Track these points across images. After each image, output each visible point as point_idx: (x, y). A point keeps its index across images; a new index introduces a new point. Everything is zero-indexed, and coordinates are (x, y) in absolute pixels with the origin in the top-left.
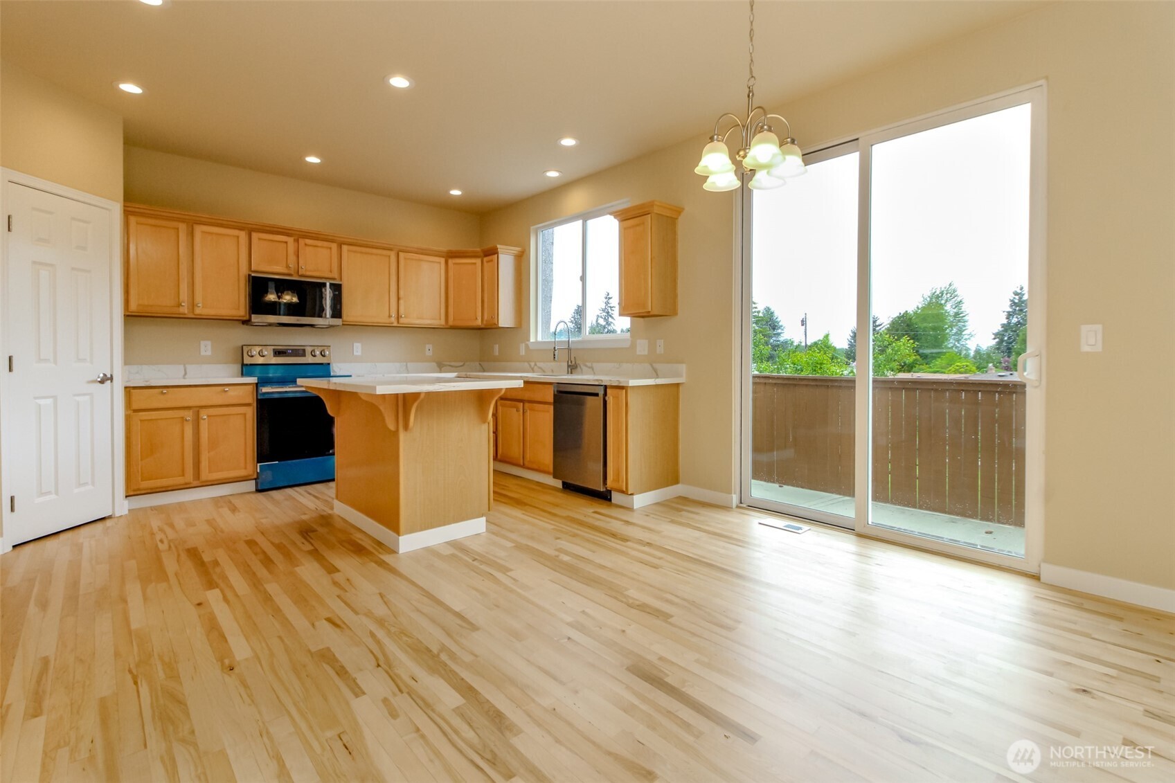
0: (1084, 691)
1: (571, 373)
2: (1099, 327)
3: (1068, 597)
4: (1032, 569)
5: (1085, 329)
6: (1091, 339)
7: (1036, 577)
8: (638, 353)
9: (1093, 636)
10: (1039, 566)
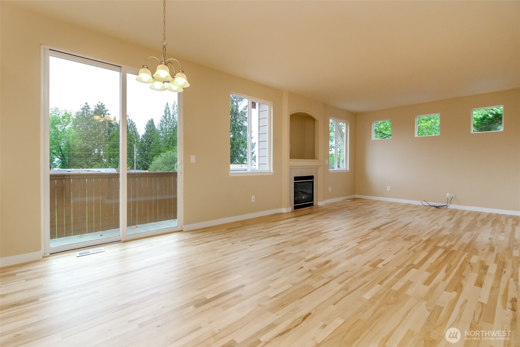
2: (194, 156)
4: (180, 229)
6: (193, 159)
7: (181, 231)
9: (212, 236)
10: (182, 227)
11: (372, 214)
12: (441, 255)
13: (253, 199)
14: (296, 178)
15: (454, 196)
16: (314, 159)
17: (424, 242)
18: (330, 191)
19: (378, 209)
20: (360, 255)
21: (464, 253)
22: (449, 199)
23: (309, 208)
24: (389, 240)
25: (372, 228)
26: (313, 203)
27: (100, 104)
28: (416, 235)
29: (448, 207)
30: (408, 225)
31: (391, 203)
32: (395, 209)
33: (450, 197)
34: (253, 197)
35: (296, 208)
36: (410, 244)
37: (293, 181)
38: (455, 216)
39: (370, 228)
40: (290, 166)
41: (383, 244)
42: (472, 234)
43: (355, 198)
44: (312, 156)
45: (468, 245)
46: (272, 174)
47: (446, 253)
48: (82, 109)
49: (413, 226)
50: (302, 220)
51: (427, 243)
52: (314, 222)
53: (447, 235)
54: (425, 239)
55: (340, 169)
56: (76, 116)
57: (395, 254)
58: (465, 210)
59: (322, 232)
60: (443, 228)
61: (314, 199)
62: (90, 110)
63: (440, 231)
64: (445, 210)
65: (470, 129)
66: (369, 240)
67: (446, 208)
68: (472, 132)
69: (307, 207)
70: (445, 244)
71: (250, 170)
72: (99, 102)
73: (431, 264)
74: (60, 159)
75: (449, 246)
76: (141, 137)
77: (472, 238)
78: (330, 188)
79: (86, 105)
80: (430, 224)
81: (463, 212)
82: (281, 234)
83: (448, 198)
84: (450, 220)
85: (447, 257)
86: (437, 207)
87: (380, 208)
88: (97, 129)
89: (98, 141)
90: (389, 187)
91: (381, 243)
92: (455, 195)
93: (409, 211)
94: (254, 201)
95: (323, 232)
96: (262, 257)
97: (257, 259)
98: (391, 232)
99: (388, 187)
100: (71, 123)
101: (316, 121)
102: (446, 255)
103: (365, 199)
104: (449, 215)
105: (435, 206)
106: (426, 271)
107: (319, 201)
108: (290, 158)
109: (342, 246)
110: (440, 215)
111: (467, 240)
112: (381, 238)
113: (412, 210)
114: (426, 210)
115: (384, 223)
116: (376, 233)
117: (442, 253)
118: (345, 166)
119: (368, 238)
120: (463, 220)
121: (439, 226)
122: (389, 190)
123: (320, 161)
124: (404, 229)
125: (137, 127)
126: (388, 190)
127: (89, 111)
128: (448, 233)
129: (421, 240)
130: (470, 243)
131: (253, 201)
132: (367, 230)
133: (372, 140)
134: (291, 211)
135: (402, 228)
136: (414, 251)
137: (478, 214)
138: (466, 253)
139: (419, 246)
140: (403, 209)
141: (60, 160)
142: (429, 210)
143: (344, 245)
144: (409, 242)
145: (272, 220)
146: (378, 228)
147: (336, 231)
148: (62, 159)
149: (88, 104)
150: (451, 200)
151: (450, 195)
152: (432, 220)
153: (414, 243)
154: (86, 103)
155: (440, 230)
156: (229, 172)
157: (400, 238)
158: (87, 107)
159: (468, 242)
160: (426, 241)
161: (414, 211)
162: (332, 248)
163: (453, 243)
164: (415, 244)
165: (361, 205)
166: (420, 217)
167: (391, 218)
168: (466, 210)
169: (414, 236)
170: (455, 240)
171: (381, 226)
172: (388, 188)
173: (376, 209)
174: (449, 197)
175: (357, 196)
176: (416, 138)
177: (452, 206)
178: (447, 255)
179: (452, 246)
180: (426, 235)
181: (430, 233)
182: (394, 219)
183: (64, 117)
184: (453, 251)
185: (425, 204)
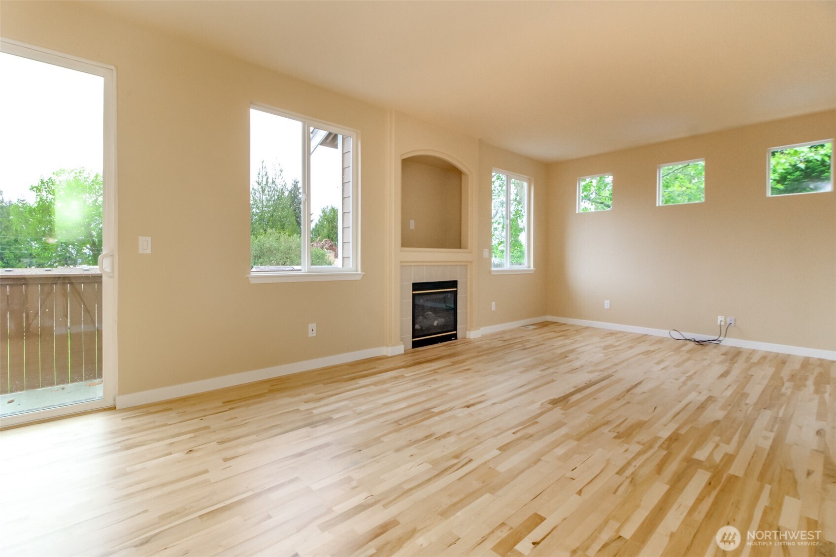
0: (191, 451)
2: (149, 239)
3: (141, 410)
4: (109, 404)
5: (141, 239)
6: (145, 245)
7: (113, 408)
9: (169, 424)
10: (114, 400)
11: (567, 359)
12: (700, 494)
13: (312, 330)
14: (416, 286)
15: (733, 322)
16: (460, 248)
17: (661, 447)
18: (493, 308)
19: (581, 347)
21: (761, 488)
22: (722, 327)
23: (445, 345)
25: (552, 398)
26: (456, 335)
28: (646, 419)
29: (721, 344)
30: (633, 391)
31: (612, 334)
32: (614, 346)
33: (726, 323)
34: (312, 326)
35: (415, 345)
36: (627, 450)
37: (410, 292)
38: (736, 365)
39: (546, 400)
40: (401, 262)
41: (560, 451)
42: (776, 418)
43: (546, 322)
44: (457, 242)
45: (768, 455)
46: (359, 278)
47: (715, 488)
49: (644, 392)
50: (410, 376)
51: (668, 448)
52: (435, 380)
53: (717, 422)
54: (665, 434)
55: (515, 268)
57: (580, 493)
58: (754, 350)
59: (433, 410)
60: (710, 399)
61: (458, 327)
63: (702, 407)
64: (715, 350)
65: (764, 189)
66: (531, 436)
67: (717, 346)
68: (769, 194)
69: (441, 342)
70: (712, 453)
71: (306, 271)
74: (89, 249)
75: (721, 460)
77: (776, 429)
78: (493, 304)
80: (681, 387)
81: (750, 354)
82: (335, 417)
83: (720, 325)
84: (724, 375)
85: (715, 503)
86: (699, 343)
87: (586, 345)
90: (609, 301)
91: (556, 450)
92: (735, 320)
93: (643, 353)
94: (314, 335)
95: (436, 410)
98: (590, 412)
99: (606, 301)
101: (462, 175)
102: (714, 494)
103: (565, 324)
104: (722, 362)
105: (695, 341)
107: (470, 330)
108: (402, 246)
109: (455, 461)
110: (705, 363)
111: (766, 438)
112: (563, 431)
113: (650, 351)
114: (678, 350)
115: (583, 385)
116: (557, 413)
117: (705, 487)
118: (528, 262)
119: (531, 430)
120: (752, 376)
121: (700, 393)
122: (609, 308)
123: (471, 252)
124: (622, 402)
126: (606, 307)
128: (720, 415)
129: (657, 438)
130: (773, 448)
131: (311, 334)
132: (538, 405)
133: (577, 212)
134: (403, 352)
135: (618, 400)
136: (633, 480)
137: (782, 361)
138: (767, 488)
139: (647, 459)
140: (631, 348)
141: (89, 252)
142: (682, 349)
143: (464, 456)
144: (626, 446)
145: (345, 377)
146: (565, 399)
147: (468, 407)
148: (92, 251)
150: (725, 330)
151: (725, 319)
152: (688, 375)
155: (702, 404)
156: (249, 274)
157: (606, 430)
159: (767, 444)
160: (666, 440)
161: (653, 352)
163: (730, 449)
165: (551, 338)
166: (663, 369)
167: (600, 371)
168: (758, 350)
169: (640, 425)
170: (736, 438)
171: (572, 394)
172: (607, 304)
173: (577, 348)
174: (723, 323)
175: (549, 318)
176: (660, 207)
177: (729, 342)
178: (717, 497)
179: (729, 459)
180: (670, 421)
181: (678, 414)
182: (606, 373)
184: (733, 479)
185: (676, 335)
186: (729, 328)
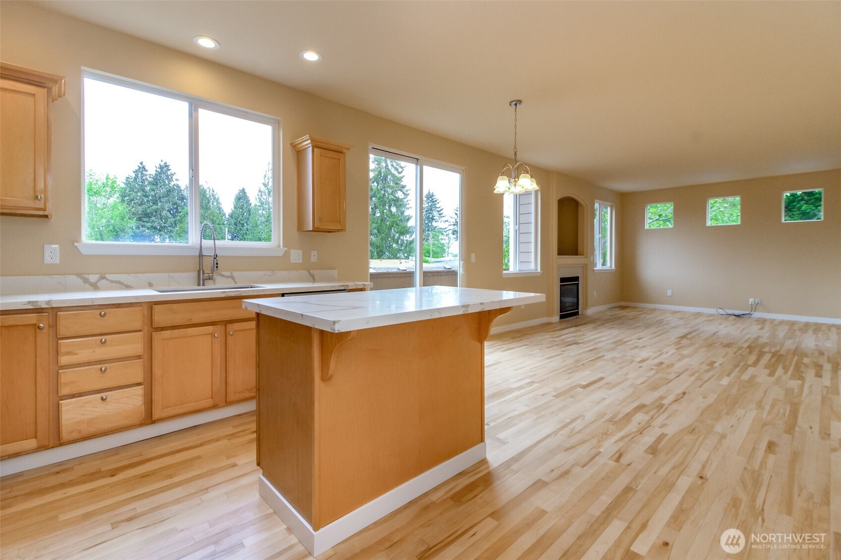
1: (204, 285)
2: (475, 254)
6: (473, 256)
8: (292, 261)
11: (663, 323)
12: (771, 357)
14: (563, 280)
15: (760, 302)
16: (578, 255)
18: (595, 295)
20: (688, 359)
21: (794, 356)
22: (752, 306)
23: (574, 319)
24: (707, 347)
25: (677, 336)
26: (578, 312)
27: (162, 164)
28: (732, 342)
29: (753, 316)
30: (717, 334)
31: (676, 312)
32: (685, 318)
33: (755, 303)
35: (562, 317)
36: (732, 349)
37: (559, 284)
38: (766, 325)
40: (558, 265)
41: (702, 350)
42: (795, 341)
43: (624, 306)
44: (575, 251)
45: (794, 350)
46: (540, 275)
47: (775, 356)
48: (134, 172)
49: (723, 335)
51: (749, 349)
53: (767, 343)
54: (745, 346)
55: (604, 268)
56: (126, 184)
57: (723, 357)
58: (775, 319)
59: (623, 340)
60: (759, 336)
61: (580, 307)
62: (148, 173)
63: (757, 339)
64: (748, 320)
65: (780, 217)
66: (684, 346)
67: (750, 318)
68: (783, 221)
69: (572, 316)
70: (770, 349)
71: (518, 270)
72: (162, 161)
73: (766, 364)
75: (775, 351)
76: (227, 216)
77: (796, 344)
78: (595, 292)
79: (141, 166)
80: (741, 333)
81: (772, 320)
82: (579, 342)
83: (751, 304)
86: (738, 316)
87: (666, 318)
88: (159, 204)
89: (161, 222)
90: (671, 291)
92: (761, 301)
93: (706, 321)
95: (625, 340)
96: (589, 360)
97: (587, 361)
98: (702, 340)
99: (669, 291)
100: (117, 195)
101: (579, 206)
103: (637, 307)
104: (757, 324)
105: (734, 315)
106: (764, 368)
108: (558, 255)
109: (662, 351)
110: (747, 325)
112: (697, 345)
113: (710, 319)
114: (726, 319)
115: (687, 332)
116: (686, 341)
118: (610, 264)
119: (682, 345)
120: (777, 328)
121: (752, 334)
122: (671, 295)
123: (586, 258)
124: (714, 337)
125: (221, 200)
126: (669, 295)
127: (146, 175)
128: (767, 341)
129: (742, 347)
130: (796, 349)
132: (674, 338)
133: (645, 229)
134: (557, 321)
135: (711, 337)
136: (742, 355)
137: (793, 323)
138: (796, 356)
139: (743, 351)
140: (697, 318)
142: (729, 319)
144: (730, 348)
146: (685, 337)
147: (639, 339)
149: (144, 164)
150: (755, 307)
151: (755, 300)
152: (741, 328)
153: (736, 349)
154: (141, 163)
156: (503, 272)
157: (717, 345)
158: (142, 169)
159: (793, 348)
160: (747, 347)
161: (712, 320)
162: (652, 353)
163: (777, 348)
164: (738, 350)
166: (725, 326)
167: (690, 328)
170: (778, 346)
171: (686, 335)
172: (669, 293)
173: (663, 319)
174: (753, 303)
176: (709, 227)
177: (757, 315)
178: (777, 358)
179: (778, 351)
180: (745, 342)
183: (104, 185)
184: (782, 355)
185: (721, 312)
186: (757, 306)
